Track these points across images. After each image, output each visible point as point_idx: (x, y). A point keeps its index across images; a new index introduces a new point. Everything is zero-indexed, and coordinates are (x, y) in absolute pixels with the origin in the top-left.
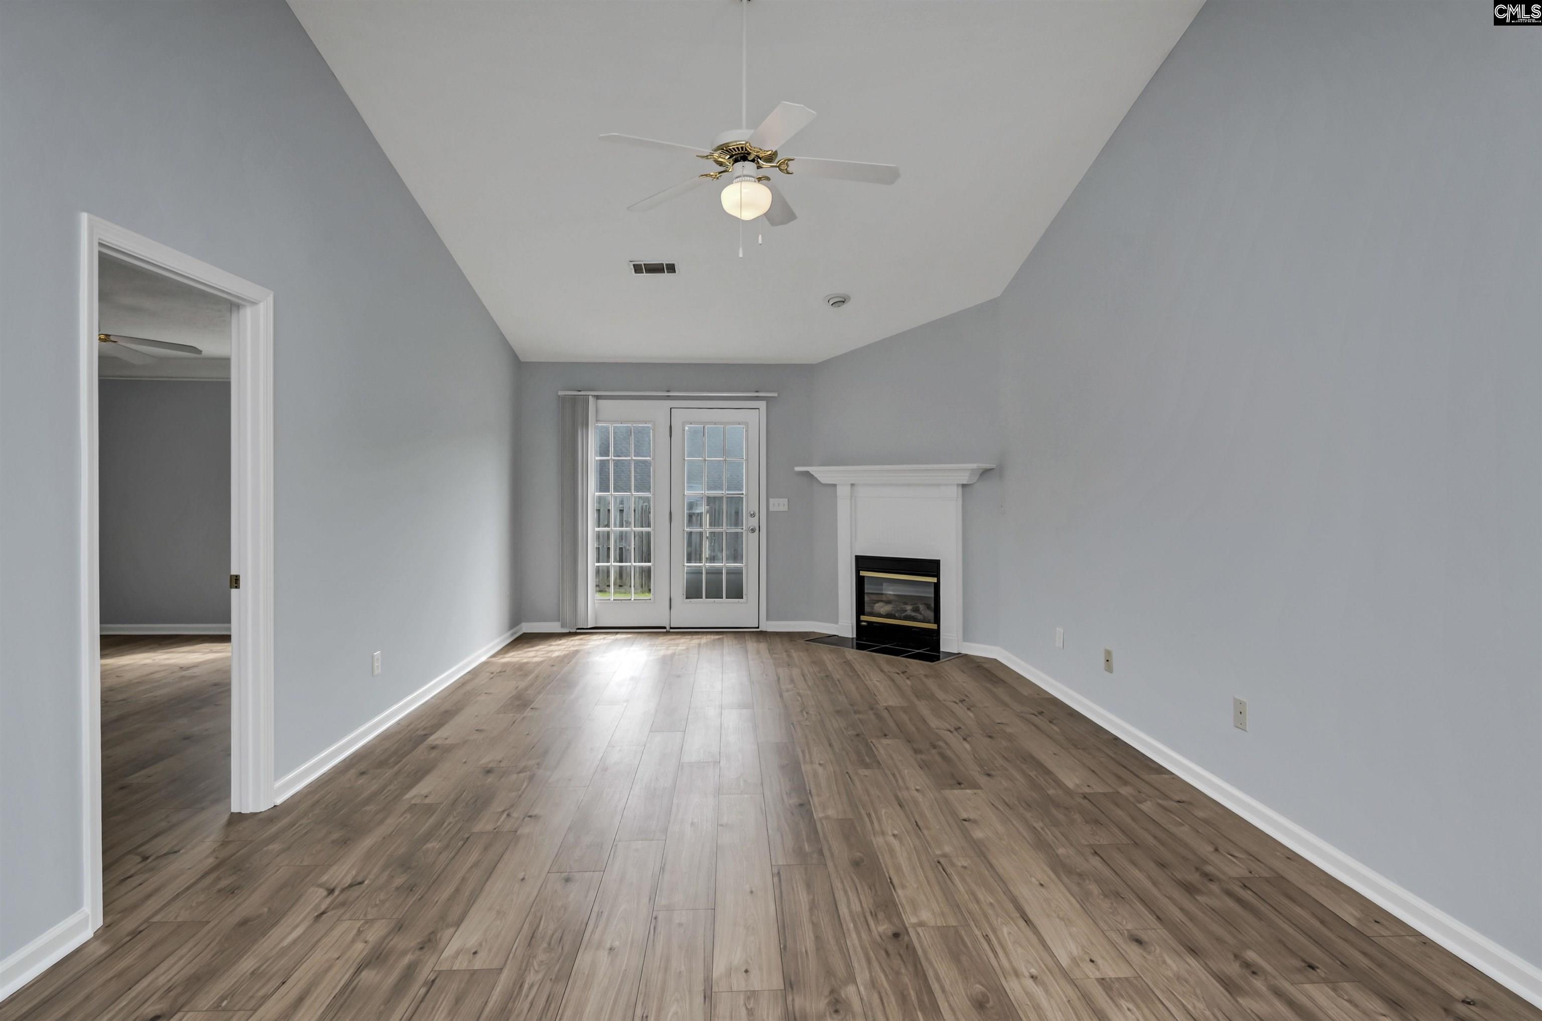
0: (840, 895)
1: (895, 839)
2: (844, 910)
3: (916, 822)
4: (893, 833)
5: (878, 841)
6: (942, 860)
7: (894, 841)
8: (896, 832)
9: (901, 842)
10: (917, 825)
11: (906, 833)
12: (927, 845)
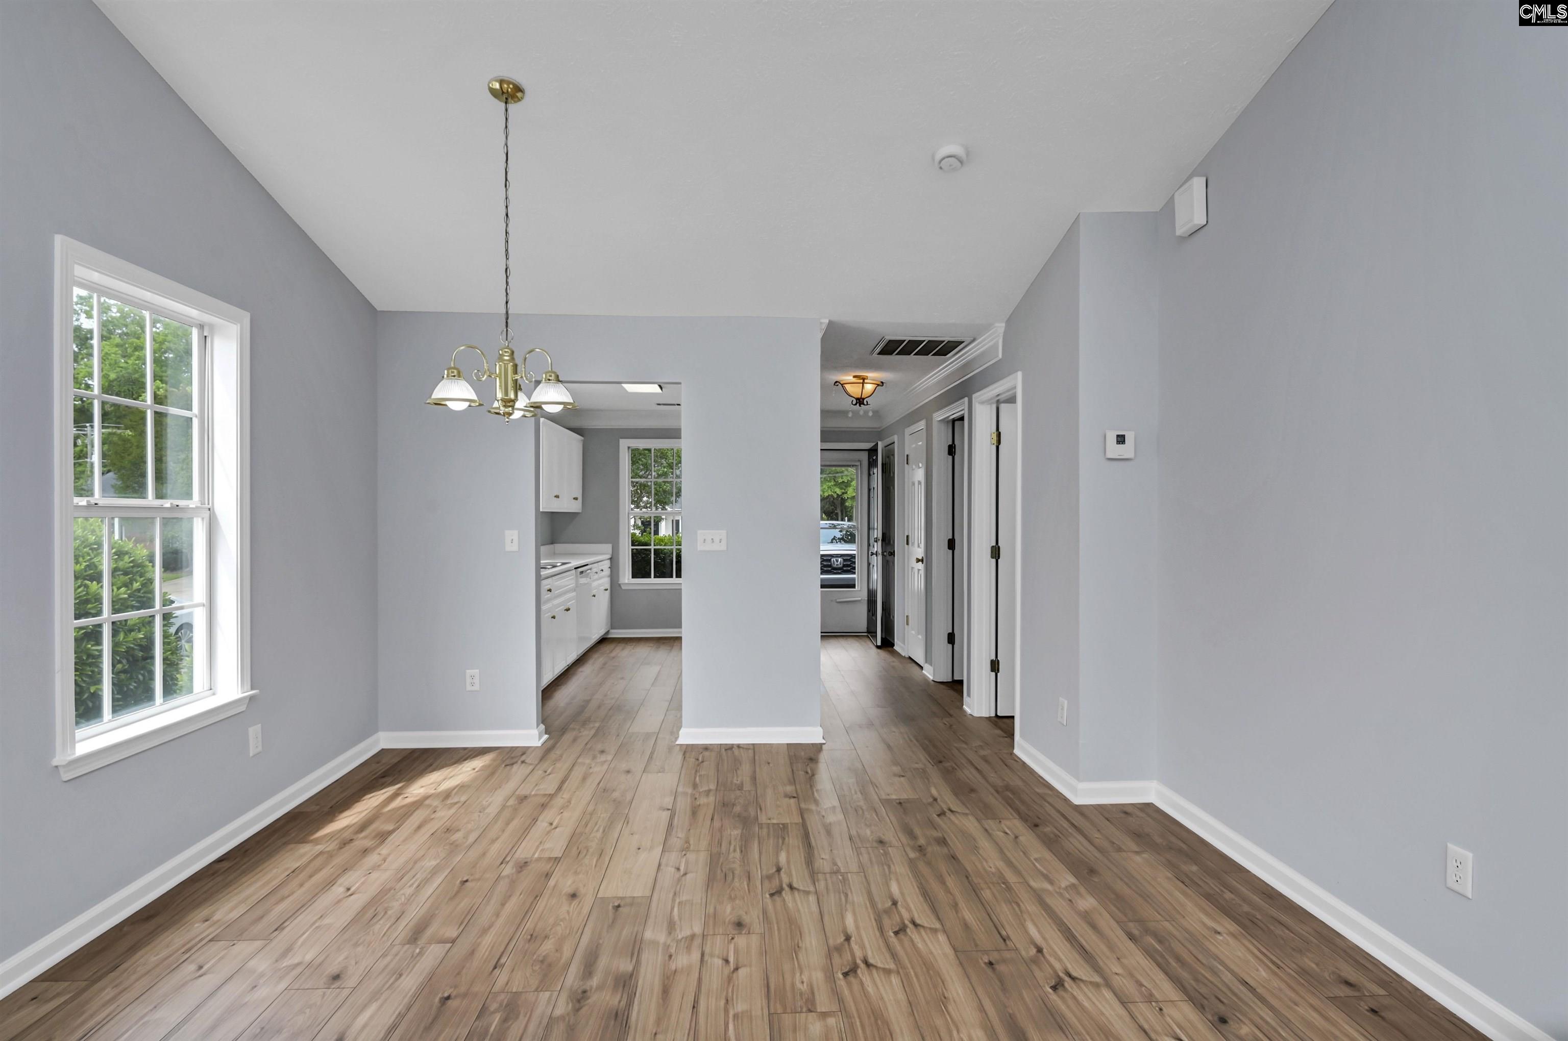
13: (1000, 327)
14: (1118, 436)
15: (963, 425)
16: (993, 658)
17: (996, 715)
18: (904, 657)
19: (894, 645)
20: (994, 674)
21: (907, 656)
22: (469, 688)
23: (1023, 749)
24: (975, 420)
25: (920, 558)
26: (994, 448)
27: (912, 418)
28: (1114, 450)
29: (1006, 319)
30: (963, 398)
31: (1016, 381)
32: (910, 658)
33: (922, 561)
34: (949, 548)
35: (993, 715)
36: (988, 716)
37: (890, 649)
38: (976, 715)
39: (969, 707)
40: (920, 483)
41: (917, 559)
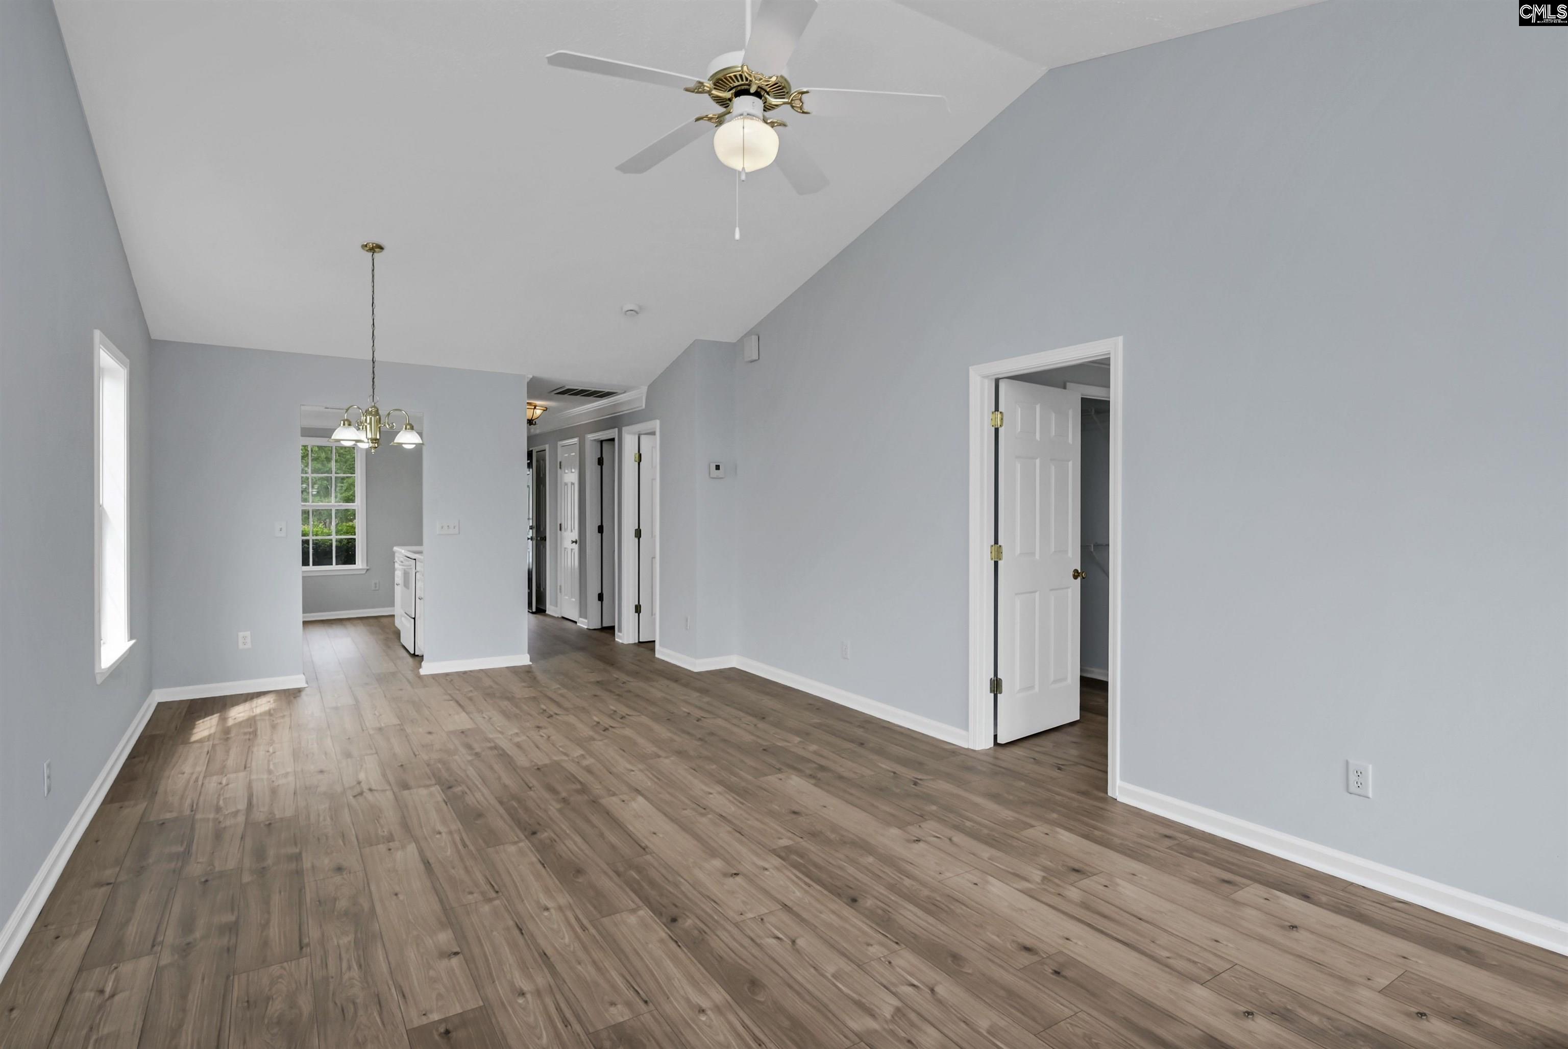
0: (584, 847)
1: (546, 906)
2: (578, 839)
3: (522, 934)
4: (549, 911)
5: (564, 899)
6: (494, 895)
7: (547, 904)
8: (546, 914)
9: (538, 902)
10: (521, 930)
11: (534, 915)
12: (509, 907)
13: (644, 389)
14: (716, 466)
15: (614, 445)
16: (637, 603)
17: (639, 642)
18: (558, 617)
19: (546, 611)
20: (637, 614)
21: (560, 616)
22: (241, 646)
23: (662, 653)
24: (624, 445)
25: (574, 540)
26: (637, 463)
27: (566, 433)
28: (715, 473)
29: (648, 384)
30: (614, 428)
31: (656, 424)
32: (563, 618)
33: (576, 542)
34: (599, 532)
35: (637, 641)
36: (633, 642)
37: (544, 614)
38: (626, 642)
39: (620, 639)
40: (573, 484)
41: (572, 541)
